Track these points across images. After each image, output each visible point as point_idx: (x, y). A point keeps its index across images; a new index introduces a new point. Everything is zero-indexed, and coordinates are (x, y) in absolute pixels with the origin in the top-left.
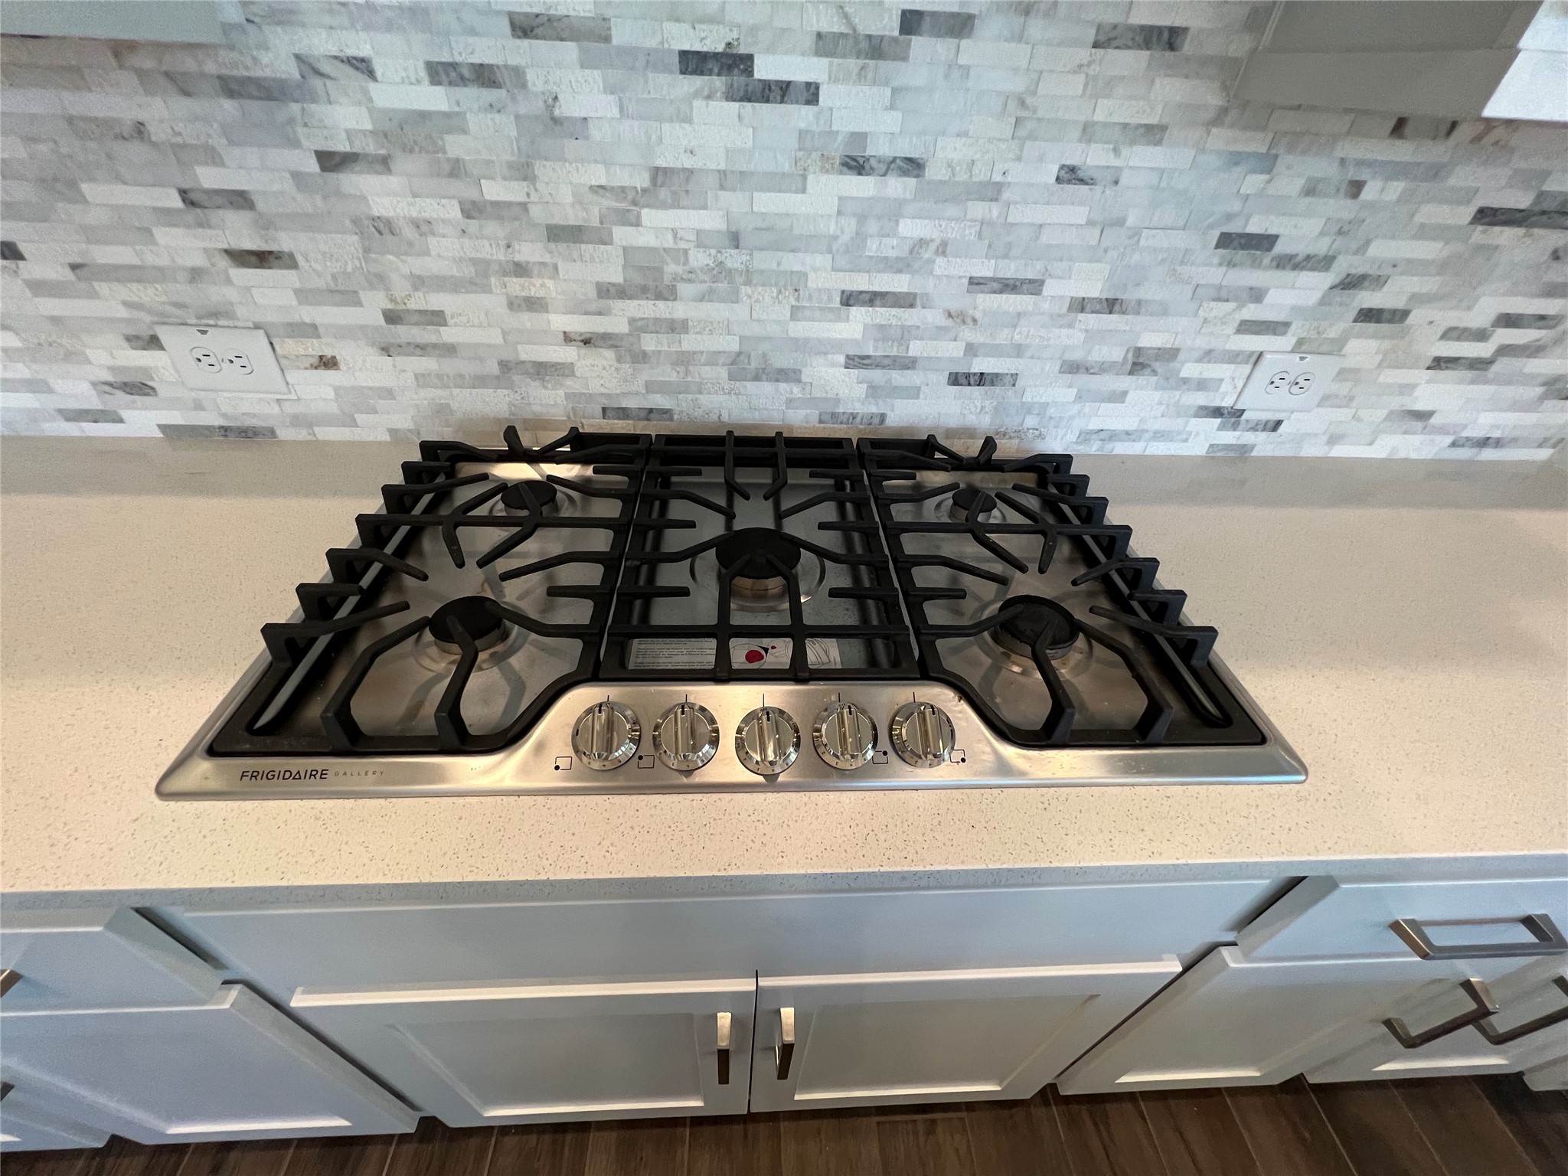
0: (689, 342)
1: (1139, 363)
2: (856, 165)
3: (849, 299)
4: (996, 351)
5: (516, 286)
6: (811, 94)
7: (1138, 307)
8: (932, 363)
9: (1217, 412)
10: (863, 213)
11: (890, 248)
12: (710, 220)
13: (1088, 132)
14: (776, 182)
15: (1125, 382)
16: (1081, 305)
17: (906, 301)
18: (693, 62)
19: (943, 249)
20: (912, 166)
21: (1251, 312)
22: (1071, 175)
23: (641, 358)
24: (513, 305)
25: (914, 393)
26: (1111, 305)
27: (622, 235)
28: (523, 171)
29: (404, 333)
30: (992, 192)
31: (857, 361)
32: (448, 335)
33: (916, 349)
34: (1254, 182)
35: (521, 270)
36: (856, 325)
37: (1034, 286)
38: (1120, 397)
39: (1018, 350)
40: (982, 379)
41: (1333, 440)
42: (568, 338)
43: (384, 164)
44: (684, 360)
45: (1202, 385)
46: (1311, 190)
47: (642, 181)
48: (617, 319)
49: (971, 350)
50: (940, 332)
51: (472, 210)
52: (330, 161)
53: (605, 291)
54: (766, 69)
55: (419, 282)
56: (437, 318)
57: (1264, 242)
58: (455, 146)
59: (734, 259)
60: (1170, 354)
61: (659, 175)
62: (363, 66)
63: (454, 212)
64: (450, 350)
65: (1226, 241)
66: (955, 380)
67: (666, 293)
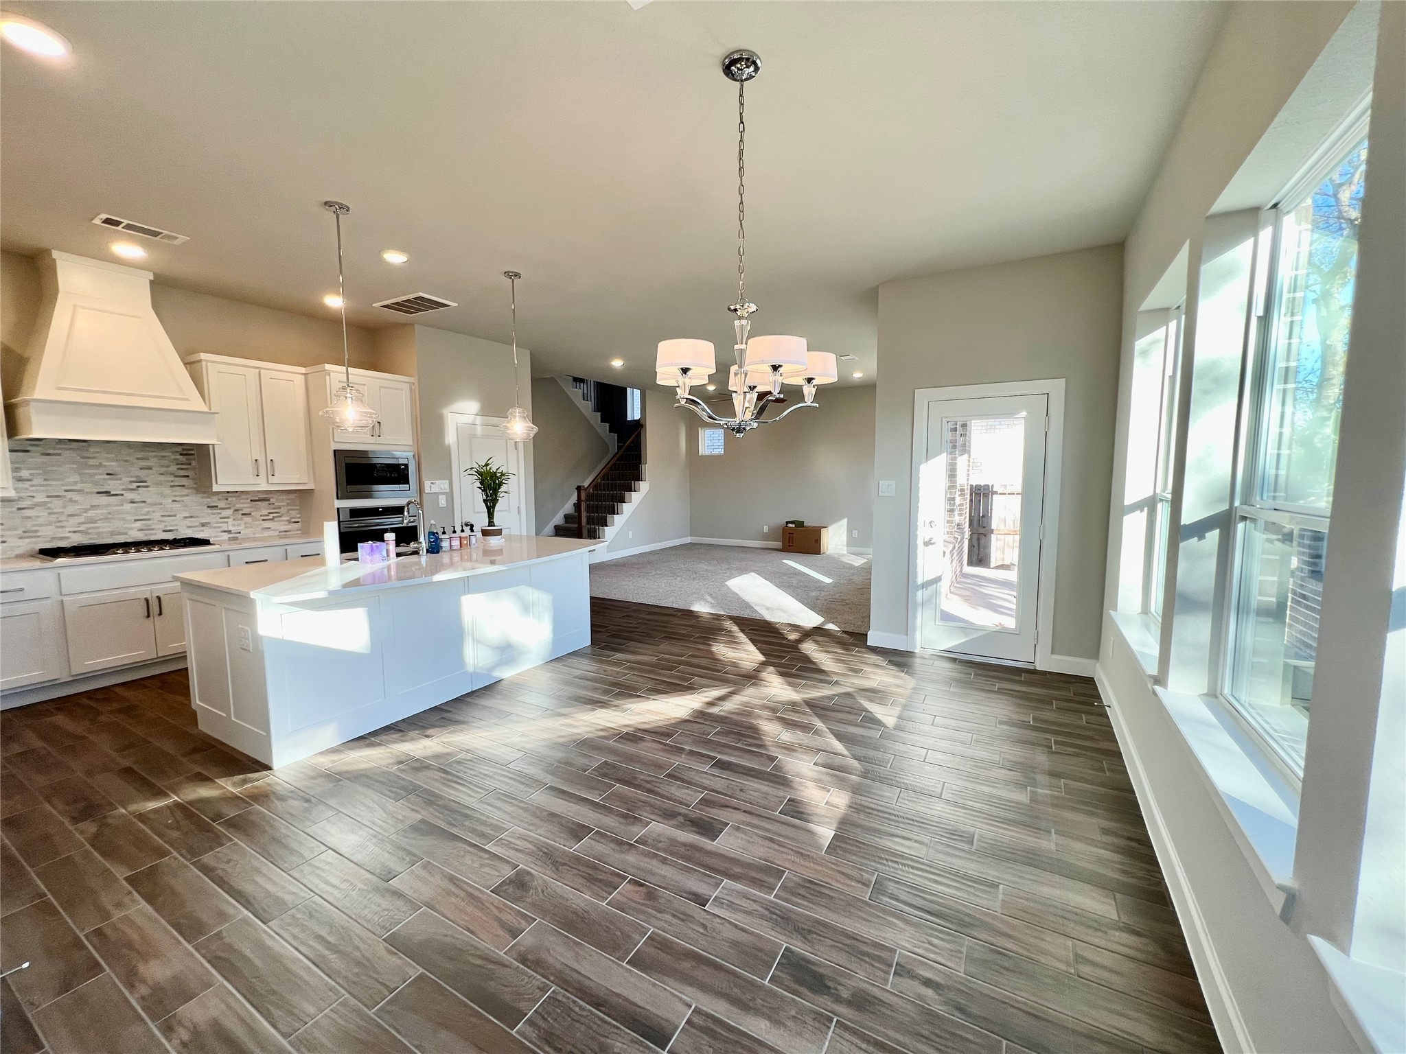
0: (100, 530)
1: (203, 525)
2: (132, 502)
3: (136, 520)
4: (171, 526)
5: (59, 524)
6: (122, 495)
7: (197, 517)
8: (159, 529)
9: (225, 531)
10: (136, 508)
11: (143, 512)
12: (104, 511)
13: (175, 496)
14: (117, 505)
15: (202, 528)
16: (186, 517)
17: (149, 520)
18: (98, 493)
19: (154, 512)
20: (144, 502)
21: (220, 516)
22: (174, 501)
23: (89, 533)
24: (57, 527)
25: (155, 534)
26: (192, 517)
27: (84, 514)
28: (64, 507)
29: (26, 535)
30: (161, 504)
31: (139, 530)
32: (38, 534)
33: (153, 527)
34: (209, 500)
35: (60, 522)
36: (138, 524)
37: (175, 516)
38: (203, 531)
39: (176, 525)
40: (170, 531)
41: (254, 534)
42: (70, 532)
43: (33, 508)
44: (99, 533)
45: (219, 527)
46: (219, 500)
47: (89, 507)
48: (83, 528)
49: (165, 526)
50: (157, 524)
51: (50, 514)
52: (19, 509)
53: (79, 523)
54: (112, 493)
55: (35, 525)
56: (36, 531)
57: (217, 506)
58: (49, 505)
59: (109, 516)
60: (209, 523)
61: (92, 506)
62: (33, 497)
63: (46, 514)
64: (38, 537)
65: (208, 507)
66: (164, 531)
67: (95, 522)
